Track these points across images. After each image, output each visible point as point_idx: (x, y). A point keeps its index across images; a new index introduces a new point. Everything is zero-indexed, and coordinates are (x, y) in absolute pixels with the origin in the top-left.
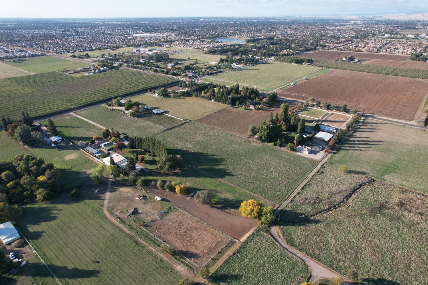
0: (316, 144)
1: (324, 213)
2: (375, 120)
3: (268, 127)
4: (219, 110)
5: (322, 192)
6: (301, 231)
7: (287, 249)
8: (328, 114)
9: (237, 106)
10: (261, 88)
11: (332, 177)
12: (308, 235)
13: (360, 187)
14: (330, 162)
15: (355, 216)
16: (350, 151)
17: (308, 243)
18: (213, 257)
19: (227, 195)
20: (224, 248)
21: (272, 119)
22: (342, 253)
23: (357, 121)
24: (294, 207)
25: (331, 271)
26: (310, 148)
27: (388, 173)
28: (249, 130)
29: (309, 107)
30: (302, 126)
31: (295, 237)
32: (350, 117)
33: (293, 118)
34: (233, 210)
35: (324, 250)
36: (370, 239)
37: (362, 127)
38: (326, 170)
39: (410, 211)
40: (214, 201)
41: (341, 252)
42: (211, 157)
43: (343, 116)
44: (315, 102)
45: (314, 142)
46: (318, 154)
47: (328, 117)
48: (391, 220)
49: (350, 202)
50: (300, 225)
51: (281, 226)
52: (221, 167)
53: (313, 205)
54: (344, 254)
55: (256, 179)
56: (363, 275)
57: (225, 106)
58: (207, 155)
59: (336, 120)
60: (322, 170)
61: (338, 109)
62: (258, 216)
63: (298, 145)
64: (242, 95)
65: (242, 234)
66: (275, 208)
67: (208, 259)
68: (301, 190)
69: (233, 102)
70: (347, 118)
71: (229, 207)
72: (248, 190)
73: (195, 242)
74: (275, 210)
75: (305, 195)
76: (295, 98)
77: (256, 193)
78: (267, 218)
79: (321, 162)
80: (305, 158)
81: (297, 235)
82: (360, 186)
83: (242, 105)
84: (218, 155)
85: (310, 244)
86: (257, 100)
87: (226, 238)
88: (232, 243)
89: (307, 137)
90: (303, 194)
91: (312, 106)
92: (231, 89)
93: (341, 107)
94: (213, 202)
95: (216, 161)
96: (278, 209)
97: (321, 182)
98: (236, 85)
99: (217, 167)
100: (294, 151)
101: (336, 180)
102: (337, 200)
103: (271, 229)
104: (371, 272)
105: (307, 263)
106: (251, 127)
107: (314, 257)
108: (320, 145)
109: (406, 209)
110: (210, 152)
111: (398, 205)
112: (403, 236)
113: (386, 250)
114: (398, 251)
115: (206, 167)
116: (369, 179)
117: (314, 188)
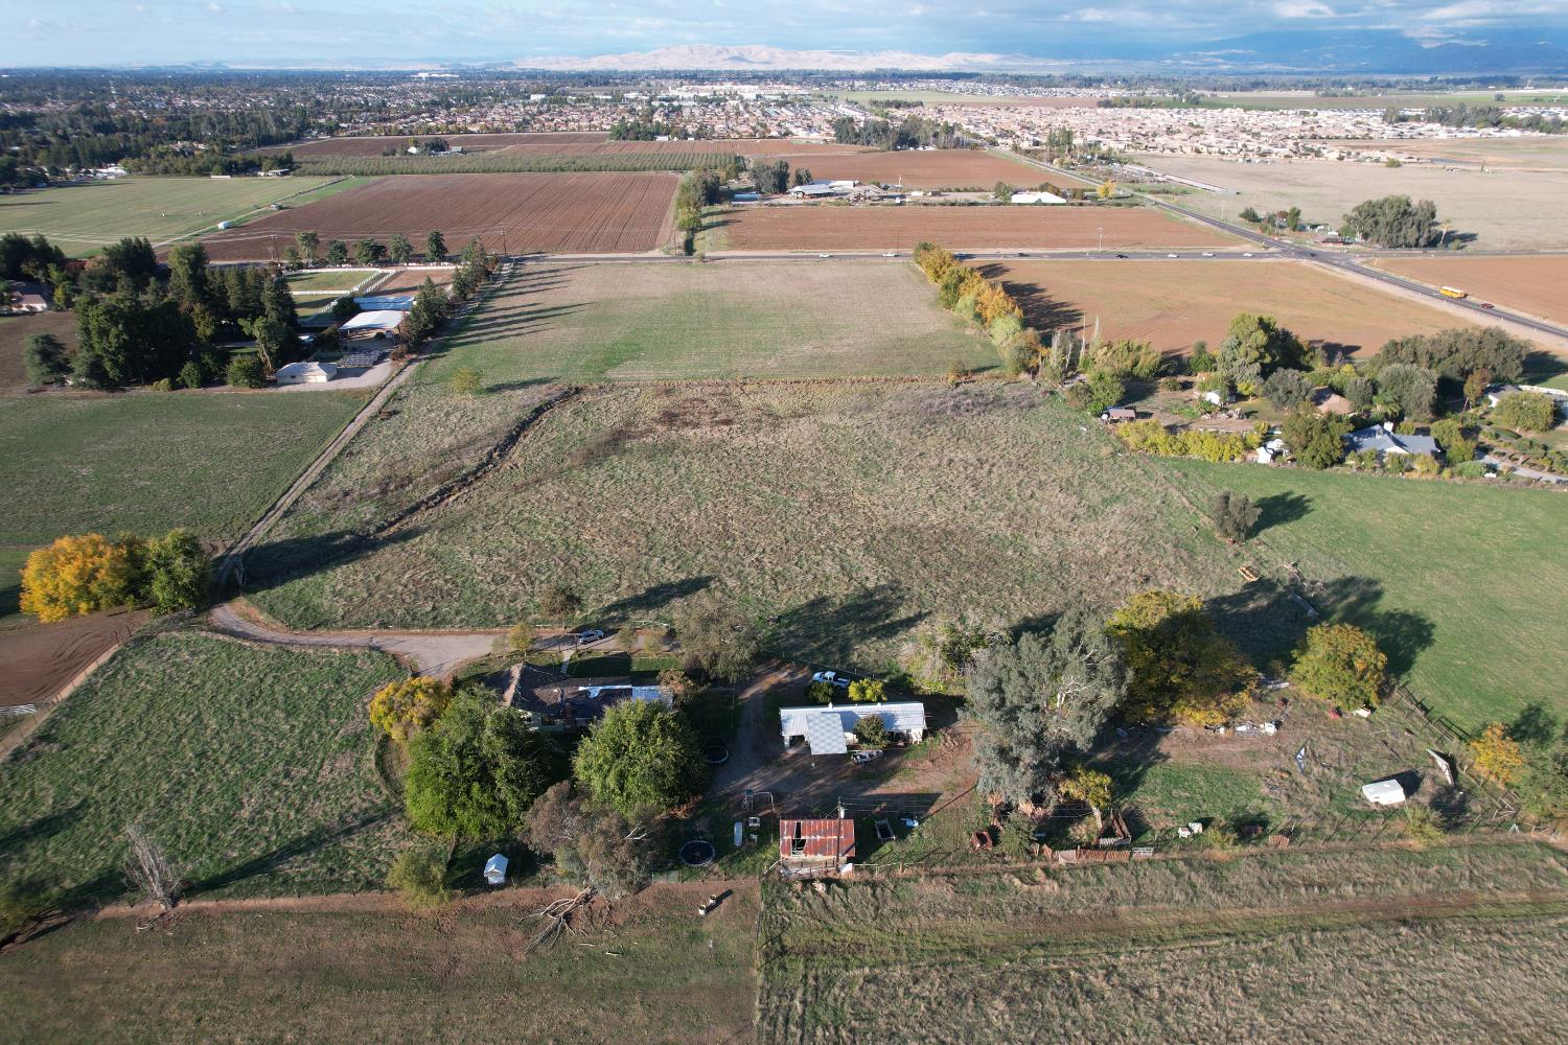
0: (355, 351)
1: (428, 507)
2: (545, 266)
5: (405, 459)
6: (347, 578)
7: (294, 644)
8: (383, 275)
11: (433, 415)
12: (378, 578)
13: (540, 415)
14: (418, 382)
15: (538, 481)
16: (484, 344)
17: (382, 596)
22: (518, 576)
23: (488, 273)
24: (304, 526)
25: (487, 633)
26: (335, 365)
27: (615, 365)
28: (26, 359)
29: (304, 271)
31: (324, 601)
33: (233, 284)
35: (449, 595)
36: (600, 516)
37: (509, 286)
38: (407, 405)
39: (697, 425)
41: (513, 576)
45: (344, 348)
46: (368, 373)
47: (385, 284)
48: (651, 458)
49: (515, 456)
53: (380, 500)
54: (527, 575)
55: (105, 497)
60: (393, 406)
61: (416, 258)
62: (131, 590)
63: (278, 363)
66: (219, 554)
68: (322, 475)
75: (340, 483)
76: (245, 258)
78: (174, 578)
79: (385, 389)
80: (317, 394)
81: (333, 592)
82: (539, 411)
85: (391, 596)
86: (54, 275)
89: (312, 340)
90: (334, 482)
91: (317, 268)
93: (426, 254)
96: (234, 552)
97: (398, 435)
100: (266, 386)
101: (452, 418)
102: (467, 462)
103: (210, 615)
104: (625, 584)
105: (393, 649)
107: (416, 622)
108: (368, 351)
109: (686, 424)
111: (662, 422)
112: (694, 478)
113: (653, 521)
114: (688, 512)
116: (561, 390)
117: (370, 458)
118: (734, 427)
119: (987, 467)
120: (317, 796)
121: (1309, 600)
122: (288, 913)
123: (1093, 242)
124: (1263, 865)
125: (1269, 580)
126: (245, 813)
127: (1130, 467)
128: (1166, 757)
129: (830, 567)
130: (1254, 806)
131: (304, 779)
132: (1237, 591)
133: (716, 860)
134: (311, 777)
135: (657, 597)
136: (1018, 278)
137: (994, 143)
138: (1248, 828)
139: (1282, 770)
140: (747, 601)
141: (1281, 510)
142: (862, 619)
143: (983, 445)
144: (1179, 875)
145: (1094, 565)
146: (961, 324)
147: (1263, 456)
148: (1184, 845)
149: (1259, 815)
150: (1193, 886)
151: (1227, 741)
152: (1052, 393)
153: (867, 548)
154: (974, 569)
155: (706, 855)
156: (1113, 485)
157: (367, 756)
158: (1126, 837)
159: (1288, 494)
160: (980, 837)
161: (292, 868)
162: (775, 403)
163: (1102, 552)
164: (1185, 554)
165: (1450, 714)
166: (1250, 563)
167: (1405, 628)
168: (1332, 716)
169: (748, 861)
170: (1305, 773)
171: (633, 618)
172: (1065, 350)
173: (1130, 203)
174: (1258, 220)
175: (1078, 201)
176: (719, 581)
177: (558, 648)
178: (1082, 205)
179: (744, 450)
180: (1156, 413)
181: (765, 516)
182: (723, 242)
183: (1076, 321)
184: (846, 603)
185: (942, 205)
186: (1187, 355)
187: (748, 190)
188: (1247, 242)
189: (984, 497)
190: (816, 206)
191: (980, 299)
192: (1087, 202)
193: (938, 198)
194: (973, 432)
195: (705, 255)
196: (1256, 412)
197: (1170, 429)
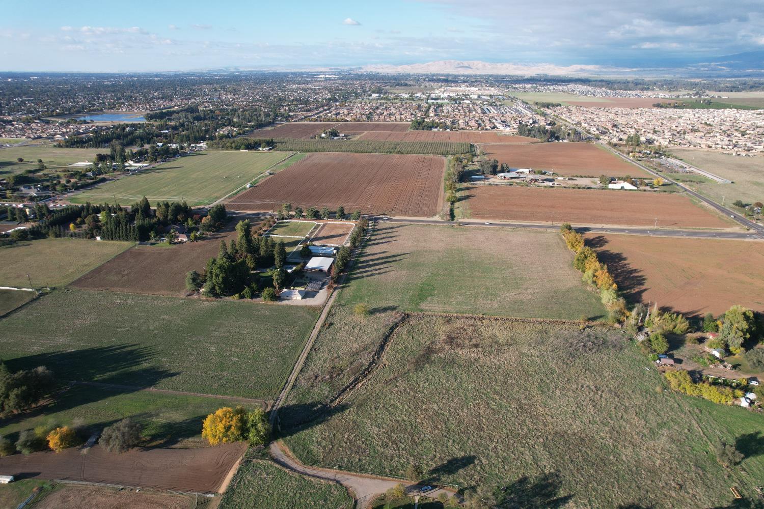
0: (311, 280)
1: (350, 389)
2: (388, 224)
3: (222, 268)
4: (116, 254)
5: (338, 357)
6: (322, 433)
7: (306, 474)
8: (318, 226)
9: (153, 241)
10: (193, 201)
11: (347, 327)
12: (334, 435)
13: (393, 331)
14: (339, 304)
15: (396, 378)
16: (365, 279)
17: (338, 449)
19: (170, 415)
21: (226, 253)
22: (392, 444)
23: (364, 230)
24: (301, 396)
25: (383, 480)
26: (303, 289)
27: (423, 300)
28: (186, 281)
29: (284, 221)
30: (281, 255)
31: (314, 448)
32: (352, 225)
33: (263, 243)
34: (191, 439)
35: (365, 451)
36: (424, 407)
37: (373, 238)
38: (336, 319)
39: (463, 347)
40: (147, 435)
41: (390, 443)
42: (119, 351)
43: (342, 226)
44: (292, 211)
45: (307, 277)
46: (318, 295)
47: (319, 232)
48: (444, 368)
49: (384, 359)
50: (318, 424)
51: (286, 437)
52: (145, 365)
53: (331, 382)
54: (396, 444)
55: (222, 367)
56: (428, 466)
57: (127, 244)
58: (110, 349)
59: (333, 233)
60: (330, 320)
61: (332, 215)
62: (242, 435)
63: (281, 288)
64: (159, 219)
65: (220, 478)
66: (268, 410)
68: (305, 363)
69: (143, 235)
70: (349, 228)
71: (179, 437)
72: (210, 392)
74: (269, 413)
75: (313, 369)
76: (259, 209)
77: (227, 394)
78: (258, 432)
79: (326, 307)
80: (297, 307)
81: (317, 442)
82: (392, 329)
83: (163, 237)
84: (135, 343)
85: (341, 449)
86: (190, 222)
88: (204, 504)
89: (293, 272)
90: (310, 369)
91: (289, 219)
92: (132, 212)
93: (335, 212)
94: (143, 439)
95: (134, 356)
96: (274, 408)
97: (334, 339)
98: (143, 200)
99: (135, 367)
100: (276, 300)
101: (355, 330)
102: (364, 362)
103: (270, 448)
104: (438, 455)
105: (345, 483)
106: (189, 275)
107: (353, 468)
108: (316, 280)
109: (458, 345)
110: (114, 341)
111: (447, 343)
112: (464, 385)
113: (448, 414)
114: (463, 409)
115: (114, 373)
116: (401, 315)
117: (324, 354)
118: (480, 349)
119: (600, 393)
123: (651, 222)
125: (747, 499)
127: (671, 402)
129: (528, 458)
132: (729, 504)
135: (452, 466)
136: (611, 248)
137: (598, 139)
140: (492, 475)
142: (544, 495)
143: (598, 377)
146: (585, 283)
147: (744, 403)
152: (631, 339)
153: (545, 446)
154: (595, 468)
156: (662, 413)
162: (498, 334)
163: (658, 463)
164: (700, 472)
166: (736, 485)
171: (443, 479)
172: (638, 314)
173: (670, 190)
174: (744, 206)
175: (642, 188)
176: (479, 459)
177: (412, 493)
178: (645, 190)
179: (485, 367)
180: (685, 359)
181: (497, 417)
182: (469, 212)
183: (642, 284)
184: (536, 482)
185: (574, 188)
186: (702, 316)
187: (478, 171)
188: (737, 224)
189: (598, 415)
190: (511, 185)
191: (596, 274)
192: (648, 188)
193: (571, 183)
194: (593, 366)
195: (460, 221)
196: (740, 365)
197: (692, 373)
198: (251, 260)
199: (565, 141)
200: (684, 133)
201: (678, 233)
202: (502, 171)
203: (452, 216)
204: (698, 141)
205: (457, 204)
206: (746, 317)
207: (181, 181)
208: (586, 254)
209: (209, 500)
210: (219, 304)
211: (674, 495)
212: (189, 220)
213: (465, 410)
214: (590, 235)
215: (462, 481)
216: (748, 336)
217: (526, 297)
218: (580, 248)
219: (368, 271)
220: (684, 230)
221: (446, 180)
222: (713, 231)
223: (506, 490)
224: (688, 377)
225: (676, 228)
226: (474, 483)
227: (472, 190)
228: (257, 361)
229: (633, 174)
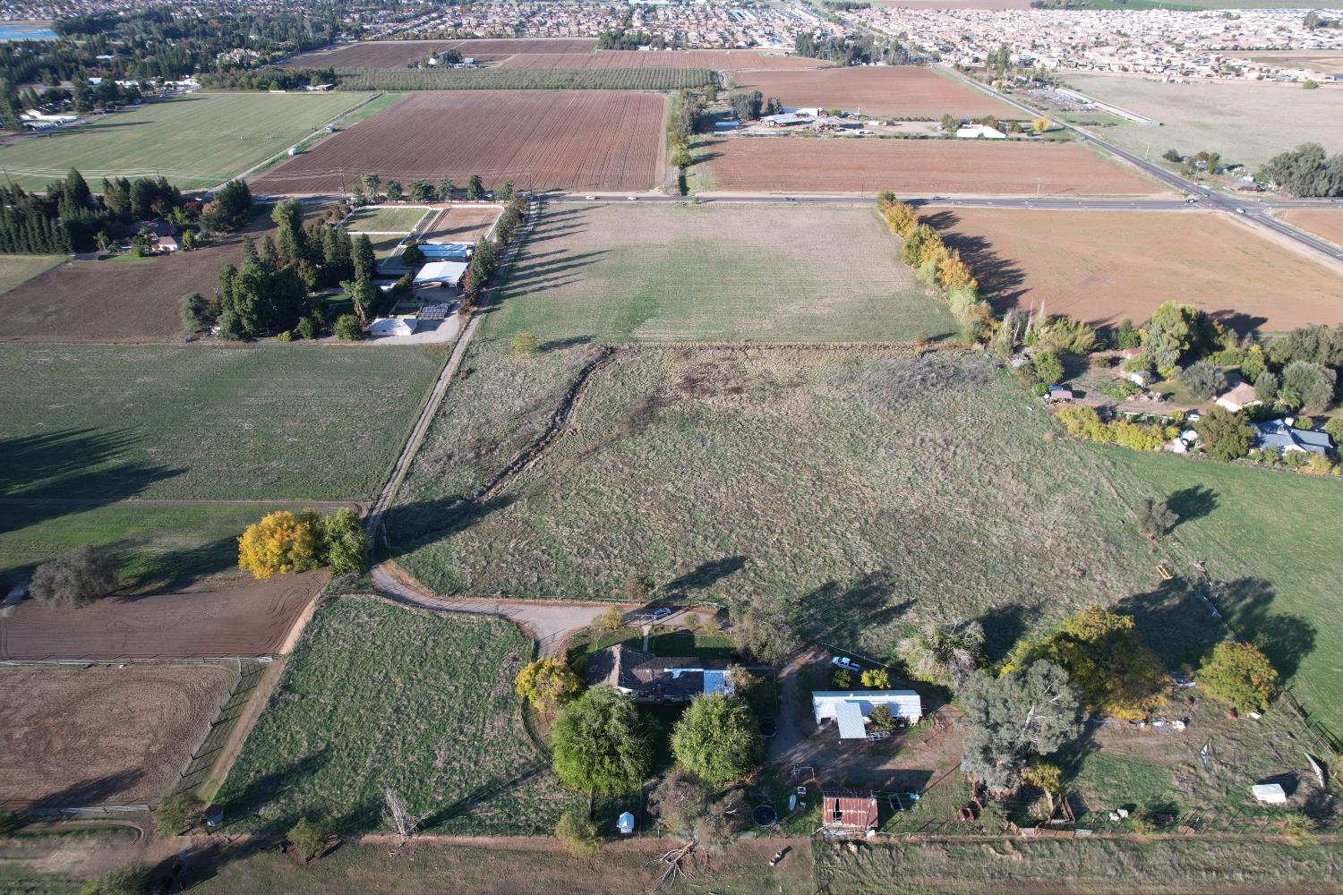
0: (427, 302)
1: (514, 472)
2: (564, 205)
3: (248, 280)
4: (26, 279)
5: (488, 422)
6: (467, 545)
7: (441, 610)
8: (433, 213)
9: (105, 252)
10: (181, 178)
11: (501, 374)
12: (490, 546)
13: (586, 376)
14: (484, 338)
15: (596, 449)
16: (528, 296)
17: (497, 565)
18: (196, 749)
19: (175, 540)
20: (230, 702)
21: (258, 259)
22: (597, 550)
23: (521, 216)
24: (423, 489)
25: (584, 606)
26: (414, 317)
27: (639, 323)
28: (182, 315)
29: (368, 207)
30: (366, 259)
31: (455, 568)
32: (500, 208)
33: (327, 239)
34: (218, 575)
35: (548, 566)
36: (650, 489)
37: (539, 229)
38: (480, 362)
39: (713, 393)
40: (130, 577)
41: (593, 549)
42: (54, 443)
43: (479, 212)
44: (382, 190)
45: (419, 298)
46: (443, 326)
47: (437, 223)
48: (681, 428)
49: (573, 421)
50: (458, 530)
51: (400, 555)
52: (114, 462)
53: (477, 464)
54: (603, 549)
55: (267, 453)
56: (663, 578)
57: (48, 260)
58: (37, 440)
59: (463, 224)
60: (469, 364)
61: (458, 194)
62: (315, 556)
63: (370, 317)
64: (112, 211)
65: (281, 632)
66: (363, 515)
67: (176, 767)
68: (426, 436)
69: (82, 240)
70: (492, 215)
71: (197, 573)
72: (249, 495)
73: (101, 738)
74: (366, 519)
75: (442, 445)
76: (316, 190)
77: (282, 497)
78: (345, 548)
79: (459, 345)
80: (404, 347)
81: (459, 559)
82: (585, 373)
83: (127, 245)
84: (87, 427)
85: (504, 565)
86: (179, 216)
87: (223, 669)
88: (254, 675)
89: (392, 290)
90: (437, 445)
91: (377, 204)
92: (51, 197)
93: (465, 190)
94: (125, 584)
95: (91, 448)
96: (375, 513)
97: (478, 396)
98: (70, 176)
99: (95, 466)
100: (364, 339)
101: (517, 378)
102: (537, 427)
103: (371, 576)
104: (679, 561)
105: (515, 618)
106: (185, 302)
107: (528, 593)
108: (437, 302)
109: (705, 391)
110: (42, 427)
111: (685, 389)
112: (719, 452)
113: (693, 497)
114: (718, 488)
115: (48, 480)
116: (599, 350)
117: (461, 419)
118: (744, 396)
119: (952, 448)
120: (486, 752)
121: (1214, 601)
122: (485, 849)
123: (1031, 187)
124: (1174, 849)
125: (1181, 579)
126: (439, 763)
127: (1068, 454)
128: (1100, 747)
129: (835, 551)
130: (1167, 796)
131: (474, 735)
132: (1155, 589)
133: (777, 822)
134: (479, 734)
135: (705, 575)
136: (964, 229)
137: (938, 59)
138: (1162, 815)
139: (1189, 765)
140: (774, 582)
141: (1191, 504)
142: (865, 605)
143: (948, 425)
144: (1111, 854)
145: (1040, 556)
146: (921, 284)
147: (1178, 447)
148: (1114, 827)
149: (1170, 805)
150: (1121, 864)
151: (1147, 734)
152: (1001, 366)
153: (863, 533)
154: (948, 558)
155: (771, 817)
156: (1055, 471)
157: (515, 717)
158: (1071, 819)
159: (1197, 488)
160: (966, 813)
161: (482, 811)
162: (774, 370)
163: (1048, 544)
164: (1113, 549)
165: (1326, 720)
166: (1166, 561)
167: (1292, 633)
168: (1230, 717)
169: (799, 824)
170: (1208, 769)
171: (690, 596)
172: (1013, 326)
173: (1062, 137)
174: (1179, 160)
175: (1015, 135)
176: (751, 561)
177: (637, 622)
178: (1019, 139)
179: (754, 421)
180: (1089, 391)
181: (779, 495)
182: (712, 180)
183: (1020, 282)
184: (851, 588)
185: (897, 137)
186: (1115, 326)
187: (726, 114)
188: (1169, 187)
189: (951, 481)
190: (786, 135)
191: (940, 266)
192: (1024, 136)
193: (892, 130)
194: (939, 408)
195: (698, 195)
196: (1173, 394)
197: (1101, 411)
198: (307, 272)
199: (880, 64)
200: (1084, 48)
201: (1074, 203)
202: (771, 111)
203: (683, 187)
204: (1106, 60)
205: (690, 170)
206: (1186, 316)
207: (153, 147)
208: (923, 235)
209: (263, 668)
210: (253, 351)
211: (1073, 585)
212: (176, 210)
213: (723, 489)
214: (928, 210)
215: (723, 595)
216: (1187, 347)
217: (820, 309)
218: (912, 228)
219: (535, 283)
220: (1085, 199)
221: (669, 130)
222: (1131, 199)
223: (801, 605)
224: (1095, 416)
225: (1071, 197)
226: (745, 597)
227: (717, 145)
228: (335, 439)
229: (1000, 115)
